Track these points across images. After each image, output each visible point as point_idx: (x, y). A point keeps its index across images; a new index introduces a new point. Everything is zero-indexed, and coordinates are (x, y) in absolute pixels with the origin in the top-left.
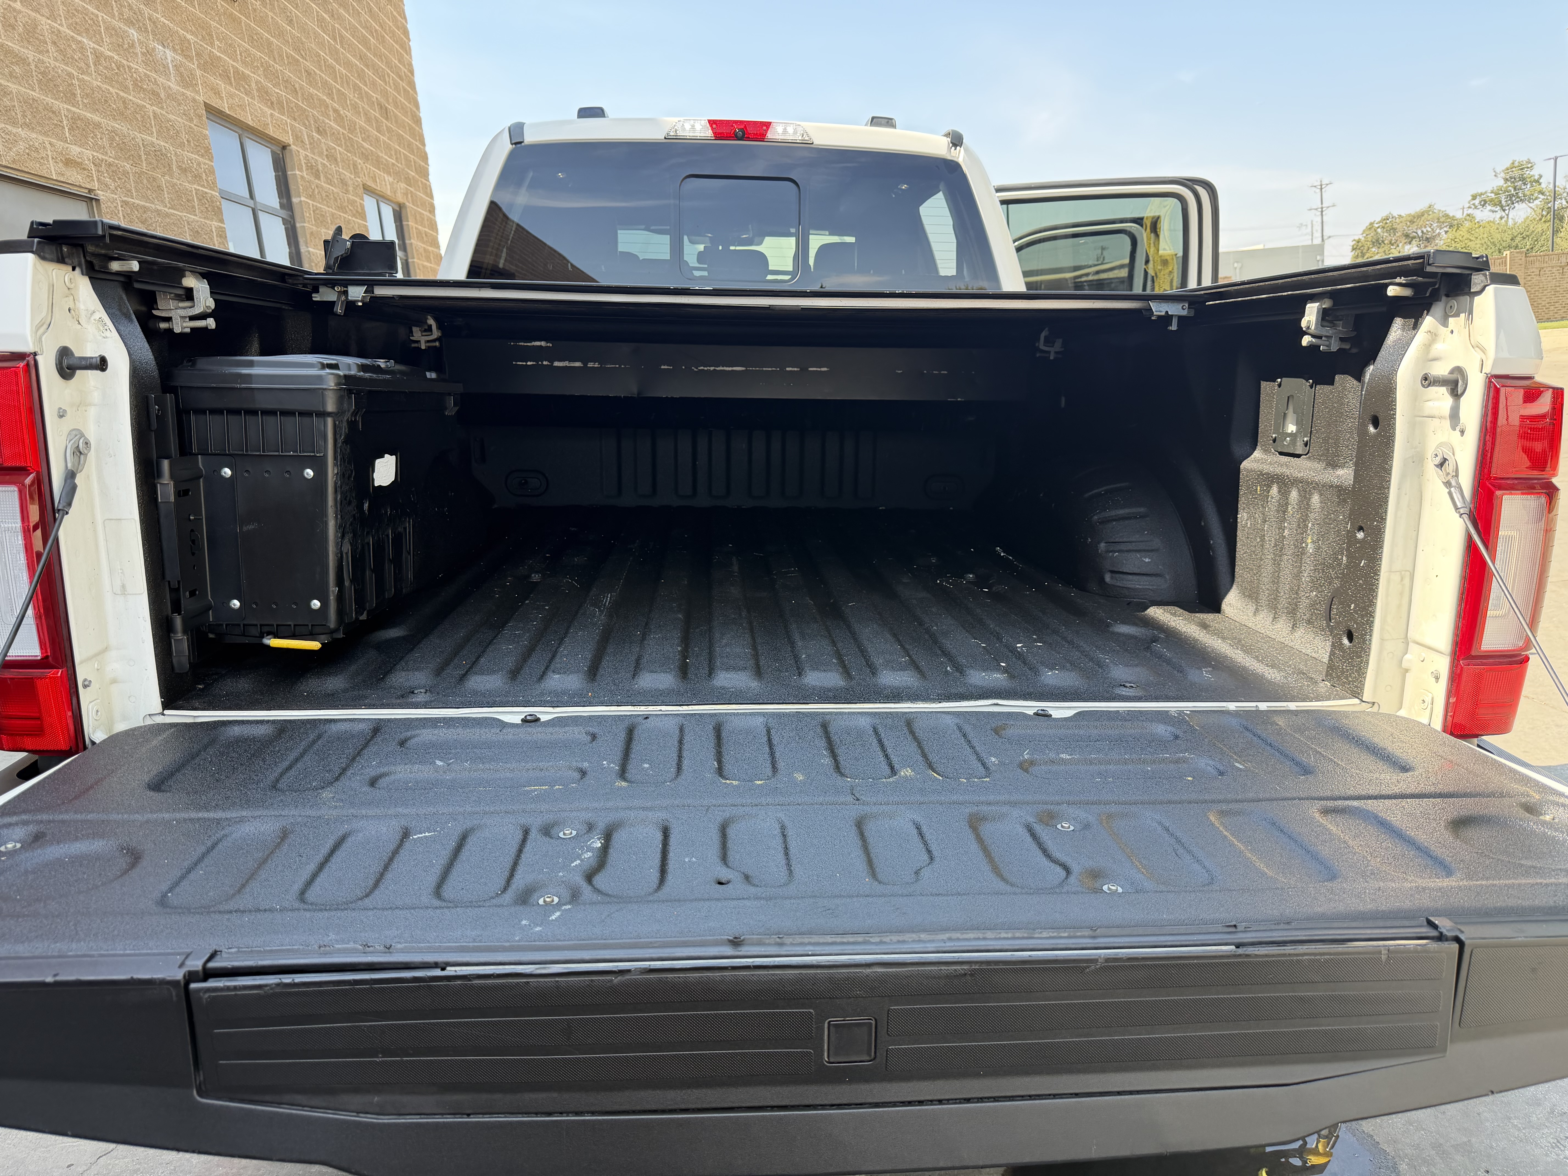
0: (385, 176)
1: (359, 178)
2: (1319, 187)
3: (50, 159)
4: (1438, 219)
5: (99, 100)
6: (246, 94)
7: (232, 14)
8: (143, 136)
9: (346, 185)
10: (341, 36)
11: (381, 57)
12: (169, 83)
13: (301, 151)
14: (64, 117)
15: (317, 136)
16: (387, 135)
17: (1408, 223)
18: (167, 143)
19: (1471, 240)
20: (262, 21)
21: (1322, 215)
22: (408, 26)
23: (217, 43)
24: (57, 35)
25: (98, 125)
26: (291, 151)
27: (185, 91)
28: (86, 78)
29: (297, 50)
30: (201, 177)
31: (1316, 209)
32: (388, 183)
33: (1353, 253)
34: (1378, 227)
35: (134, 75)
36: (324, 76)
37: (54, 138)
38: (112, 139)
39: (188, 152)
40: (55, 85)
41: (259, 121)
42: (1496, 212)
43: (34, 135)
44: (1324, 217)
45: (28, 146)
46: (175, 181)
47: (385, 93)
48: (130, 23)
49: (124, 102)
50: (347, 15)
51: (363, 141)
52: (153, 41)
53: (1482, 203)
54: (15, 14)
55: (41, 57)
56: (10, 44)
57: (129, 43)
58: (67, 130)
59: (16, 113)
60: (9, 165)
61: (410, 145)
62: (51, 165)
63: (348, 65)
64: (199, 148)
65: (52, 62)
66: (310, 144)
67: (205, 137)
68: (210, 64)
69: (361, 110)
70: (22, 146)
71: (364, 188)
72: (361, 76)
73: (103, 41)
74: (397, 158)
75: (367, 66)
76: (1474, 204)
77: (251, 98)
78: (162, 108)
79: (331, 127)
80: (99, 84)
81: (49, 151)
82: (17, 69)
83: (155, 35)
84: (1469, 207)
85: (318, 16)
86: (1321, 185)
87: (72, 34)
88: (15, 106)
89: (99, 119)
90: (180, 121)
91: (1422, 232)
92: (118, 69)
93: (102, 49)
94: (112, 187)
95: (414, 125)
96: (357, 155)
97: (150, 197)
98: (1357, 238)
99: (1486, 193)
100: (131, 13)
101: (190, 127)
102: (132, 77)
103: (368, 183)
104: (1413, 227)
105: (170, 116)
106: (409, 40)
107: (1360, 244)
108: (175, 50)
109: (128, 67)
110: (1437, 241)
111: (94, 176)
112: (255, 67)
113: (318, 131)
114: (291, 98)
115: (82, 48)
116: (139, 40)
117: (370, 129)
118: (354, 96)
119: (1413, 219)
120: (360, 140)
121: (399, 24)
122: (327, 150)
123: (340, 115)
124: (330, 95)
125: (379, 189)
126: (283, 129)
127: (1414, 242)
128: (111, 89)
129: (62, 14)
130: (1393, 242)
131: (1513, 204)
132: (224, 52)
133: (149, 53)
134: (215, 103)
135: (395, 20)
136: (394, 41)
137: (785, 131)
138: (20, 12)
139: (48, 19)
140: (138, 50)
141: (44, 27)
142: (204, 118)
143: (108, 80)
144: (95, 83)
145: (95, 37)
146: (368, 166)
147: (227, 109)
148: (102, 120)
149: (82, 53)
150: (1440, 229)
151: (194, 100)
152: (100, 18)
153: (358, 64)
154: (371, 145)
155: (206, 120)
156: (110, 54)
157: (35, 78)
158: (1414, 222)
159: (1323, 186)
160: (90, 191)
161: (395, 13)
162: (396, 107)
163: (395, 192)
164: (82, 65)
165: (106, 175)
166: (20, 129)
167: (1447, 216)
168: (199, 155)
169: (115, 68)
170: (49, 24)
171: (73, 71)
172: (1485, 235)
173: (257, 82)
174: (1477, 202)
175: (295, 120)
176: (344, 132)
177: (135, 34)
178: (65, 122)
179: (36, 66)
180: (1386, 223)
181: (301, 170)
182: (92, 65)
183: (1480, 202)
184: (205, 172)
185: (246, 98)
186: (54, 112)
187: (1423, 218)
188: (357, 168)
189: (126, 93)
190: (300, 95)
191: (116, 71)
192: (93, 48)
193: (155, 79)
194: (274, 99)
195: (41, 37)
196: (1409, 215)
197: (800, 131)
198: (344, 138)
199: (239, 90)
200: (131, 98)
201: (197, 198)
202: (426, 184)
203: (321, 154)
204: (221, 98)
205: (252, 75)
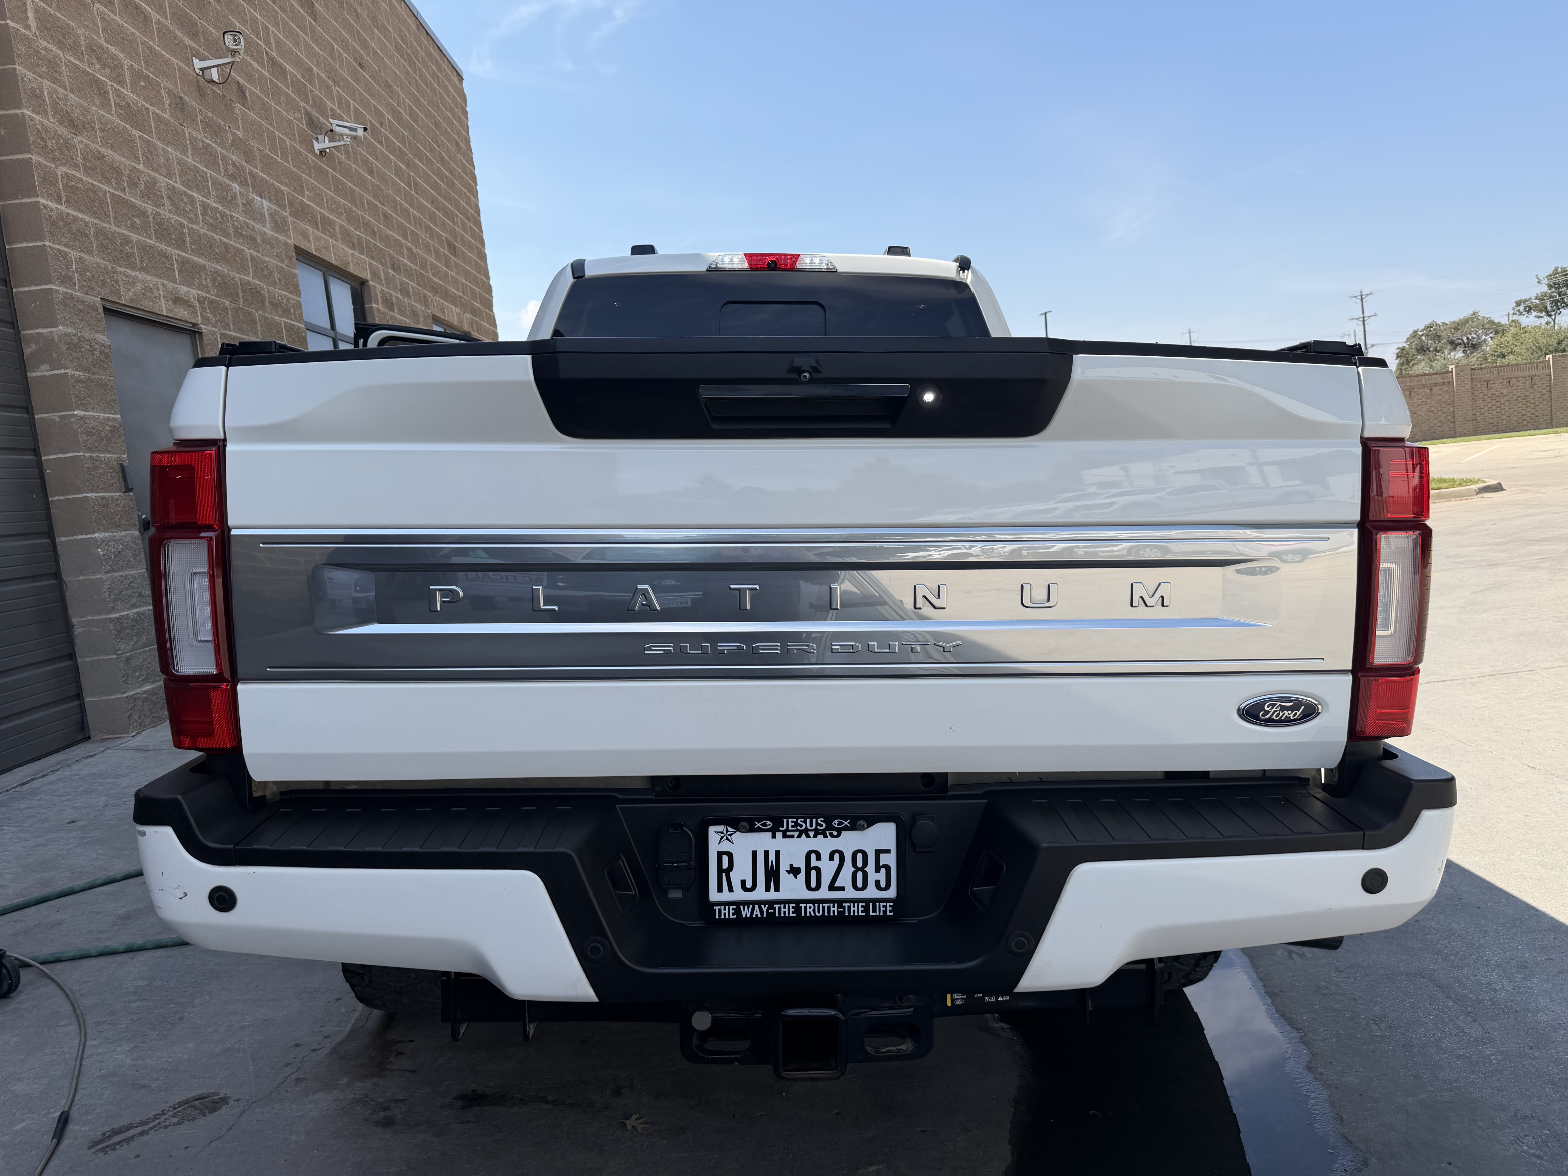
0: (453, 307)
1: (429, 309)
2: (1360, 297)
3: (162, 298)
4: (1483, 326)
5: (205, 245)
6: (331, 237)
7: (320, 167)
8: (241, 276)
9: (417, 316)
10: (416, 183)
11: (450, 200)
12: (265, 230)
13: (378, 286)
14: (174, 261)
15: (393, 272)
16: (455, 270)
17: (1453, 330)
18: (261, 281)
19: (1516, 346)
20: (347, 173)
21: (1364, 325)
22: (475, 172)
23: (307, 193)
24: (172, 191)
25: (203, 268)
26: (369, 286)
27: (278, 236)
28: (195, 227)
29: (376, 197)
30: (289, 311)
31: (1358, 319)
32: (455, 314)
33: (1398, 361)
34: (1422, 335)
35: (236, 223)
36: (399, 218)
37: (166, 280)
38: (214, 280)
39: (279, 289)
40: (168, 234)
41: (341, 260)
42: (1541, 317)
43: (149, 278)
44: (1366, 326)
45: (144, 287)
46: (267, 315)
47: (453, 233)
48: (232, 177)
49: (226, 247)
50: (421, 164)
51: (433, 276)
52: (253, 193)
53: (1527, 309)
54: (139, 174)
55: (158, 210)
56: (133, 200)
57: (232, 195)
58: (177, 272)
59: (135, 259)
60: (128, 304)
61: (475, 278)
62: (163, 303)
63: (421, 208)
64: (288, 286)
65: (167, 214)
66: (386, 279)
67: (295, 276)
68: (301, 212)
69: (432, 248)
70: (139, 286)
71: (433, 319)
72: (433, 217)
73: (210, 195)
74: (463, 291)
75: (438, 209)
76: (1518, 311)
77: (335, 240)
78: (258, 251)
79: (405, 264)
80: (205, 231)
81: (161, 291)
82: (138, 221)
83: (253, 187)
84: (1514, 314)
85: (395, 166)
86: (1361, 296)
87: (185, 189)
88: (134, 253)
89: (205, 262)
90: (272, 262)
91: (1468, 338)
92: (222, 218)
93: (209, 201)
94: (213, 321)
95: (479, 261)
96: (428, 289)
97: (245, 330)
98: (1401, 346)
99: (1530, 299)
100: (235, 170)
101: (282, 268)
102: (233, 224)
103: (437, 314)
104: (1458, 334)
105: (266, 259)
106: (476, 184)
107: (1405, 352)
108: (270, 201)
109: (231, 216)
110: (1483, 347)
111: (199, 312)
112: (339, 213)
113: (393, 268)
114: (370, 239)
115: (193, 201)
116: (240, 192)
117: (440, 265)
118: (426, 236)
119: (1457, 326)
120: (430, 275)
121: (468, 170)
122: (400, 285)
123: (413, 253)
124: (404, 236)
125: (447, 319)
126: (363, 267)
127: (1458, 348)
128: (215, 236)
129: (177, 173)
130: (1438, 349)
131: (1559, 309)
132: (313, 201)
133: (249, 203)
134: (304, 245)
135: (463, 167)
136: (462, 186)
137: (812, 262)
138: (142, 172)
139: (165, 177)
140: (240, 201)
141: (162, 185)
142: (294, 259)
143: (213, 227)
144: (202, 231)
145: (204, 191)
146: (438, 299)
147: (313, 250)
148: (207, 263)
149: (192, 205)
150: (1486, 335)
151: (286, 244)
152: (209, 175)
153: (430, 207)
154: (440, 280)
155: (296, 261)
156: (215, 205)
157: (152, 228)
158: (1458, 329)
159: (1363, 297)
160: (194, 325)
161: (464, 161)
162: (463, 245)
163: (461, 322)
164: (192, 216)
165: (208, 311)
166: (138, 273)
167: (1492, 322)
168: (288, 292)
169: (219, 218)
170: (166, 182)
171: (184, 222)
172: (1530, 340)
173: (341, 226)
174: (1521, 308)
175: (373, 258)
176: (416, 268)
177: (237, 187)
178: (175, 266)
179: (154, 218)
180: (1430, 331)
181: (377, 303)
182: (200, 216)
183: (1525, 309)
184: (293, 306)
185: (331, 240)
186: (166, 257)
187: (1467, 325)
188: (427, 301)
189: (228, 239)
190: (378, 236)
191: (221, 220)
192: (202, 201)
193: (253, 226)
194: (355, 241)
195: (159, 193)
196: (1454, 322)
197: (825, 260)
198: (416, 274)
199: (325, 234)
200: (231, 243)
201: (286, 329)
202: (490, 314)
203: (395, 289)
204: (309, 241)
205: (337, 220)
